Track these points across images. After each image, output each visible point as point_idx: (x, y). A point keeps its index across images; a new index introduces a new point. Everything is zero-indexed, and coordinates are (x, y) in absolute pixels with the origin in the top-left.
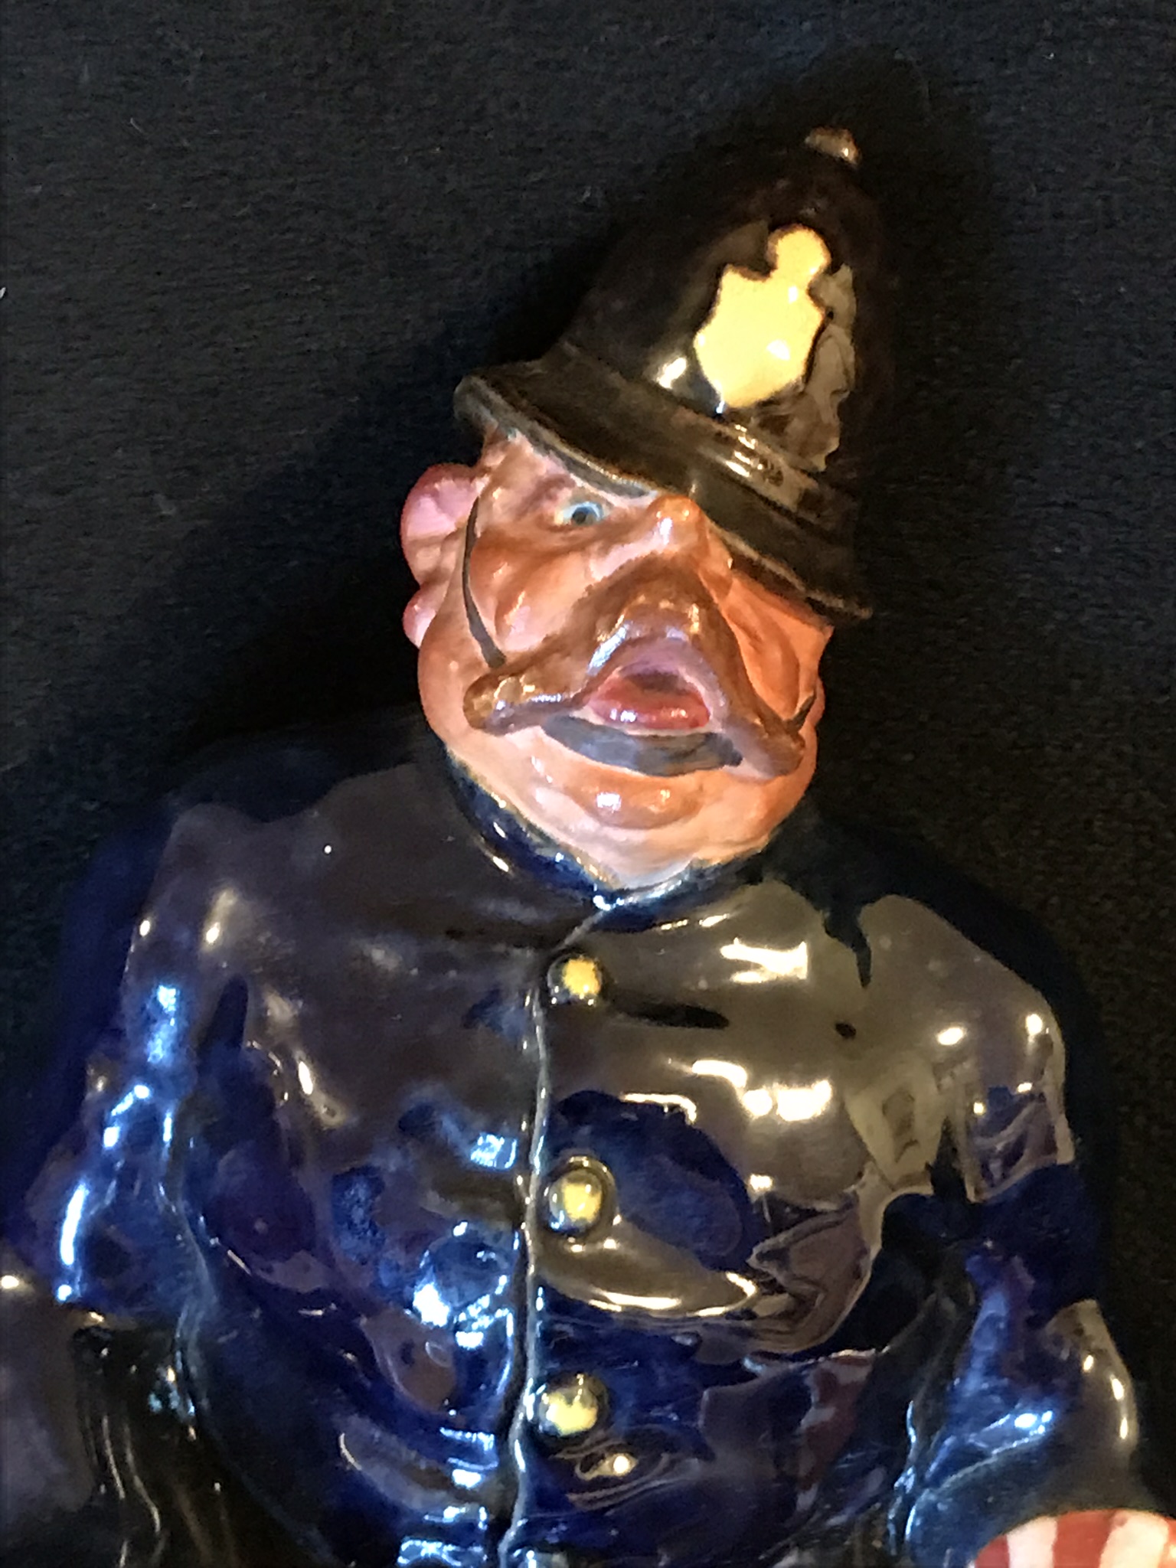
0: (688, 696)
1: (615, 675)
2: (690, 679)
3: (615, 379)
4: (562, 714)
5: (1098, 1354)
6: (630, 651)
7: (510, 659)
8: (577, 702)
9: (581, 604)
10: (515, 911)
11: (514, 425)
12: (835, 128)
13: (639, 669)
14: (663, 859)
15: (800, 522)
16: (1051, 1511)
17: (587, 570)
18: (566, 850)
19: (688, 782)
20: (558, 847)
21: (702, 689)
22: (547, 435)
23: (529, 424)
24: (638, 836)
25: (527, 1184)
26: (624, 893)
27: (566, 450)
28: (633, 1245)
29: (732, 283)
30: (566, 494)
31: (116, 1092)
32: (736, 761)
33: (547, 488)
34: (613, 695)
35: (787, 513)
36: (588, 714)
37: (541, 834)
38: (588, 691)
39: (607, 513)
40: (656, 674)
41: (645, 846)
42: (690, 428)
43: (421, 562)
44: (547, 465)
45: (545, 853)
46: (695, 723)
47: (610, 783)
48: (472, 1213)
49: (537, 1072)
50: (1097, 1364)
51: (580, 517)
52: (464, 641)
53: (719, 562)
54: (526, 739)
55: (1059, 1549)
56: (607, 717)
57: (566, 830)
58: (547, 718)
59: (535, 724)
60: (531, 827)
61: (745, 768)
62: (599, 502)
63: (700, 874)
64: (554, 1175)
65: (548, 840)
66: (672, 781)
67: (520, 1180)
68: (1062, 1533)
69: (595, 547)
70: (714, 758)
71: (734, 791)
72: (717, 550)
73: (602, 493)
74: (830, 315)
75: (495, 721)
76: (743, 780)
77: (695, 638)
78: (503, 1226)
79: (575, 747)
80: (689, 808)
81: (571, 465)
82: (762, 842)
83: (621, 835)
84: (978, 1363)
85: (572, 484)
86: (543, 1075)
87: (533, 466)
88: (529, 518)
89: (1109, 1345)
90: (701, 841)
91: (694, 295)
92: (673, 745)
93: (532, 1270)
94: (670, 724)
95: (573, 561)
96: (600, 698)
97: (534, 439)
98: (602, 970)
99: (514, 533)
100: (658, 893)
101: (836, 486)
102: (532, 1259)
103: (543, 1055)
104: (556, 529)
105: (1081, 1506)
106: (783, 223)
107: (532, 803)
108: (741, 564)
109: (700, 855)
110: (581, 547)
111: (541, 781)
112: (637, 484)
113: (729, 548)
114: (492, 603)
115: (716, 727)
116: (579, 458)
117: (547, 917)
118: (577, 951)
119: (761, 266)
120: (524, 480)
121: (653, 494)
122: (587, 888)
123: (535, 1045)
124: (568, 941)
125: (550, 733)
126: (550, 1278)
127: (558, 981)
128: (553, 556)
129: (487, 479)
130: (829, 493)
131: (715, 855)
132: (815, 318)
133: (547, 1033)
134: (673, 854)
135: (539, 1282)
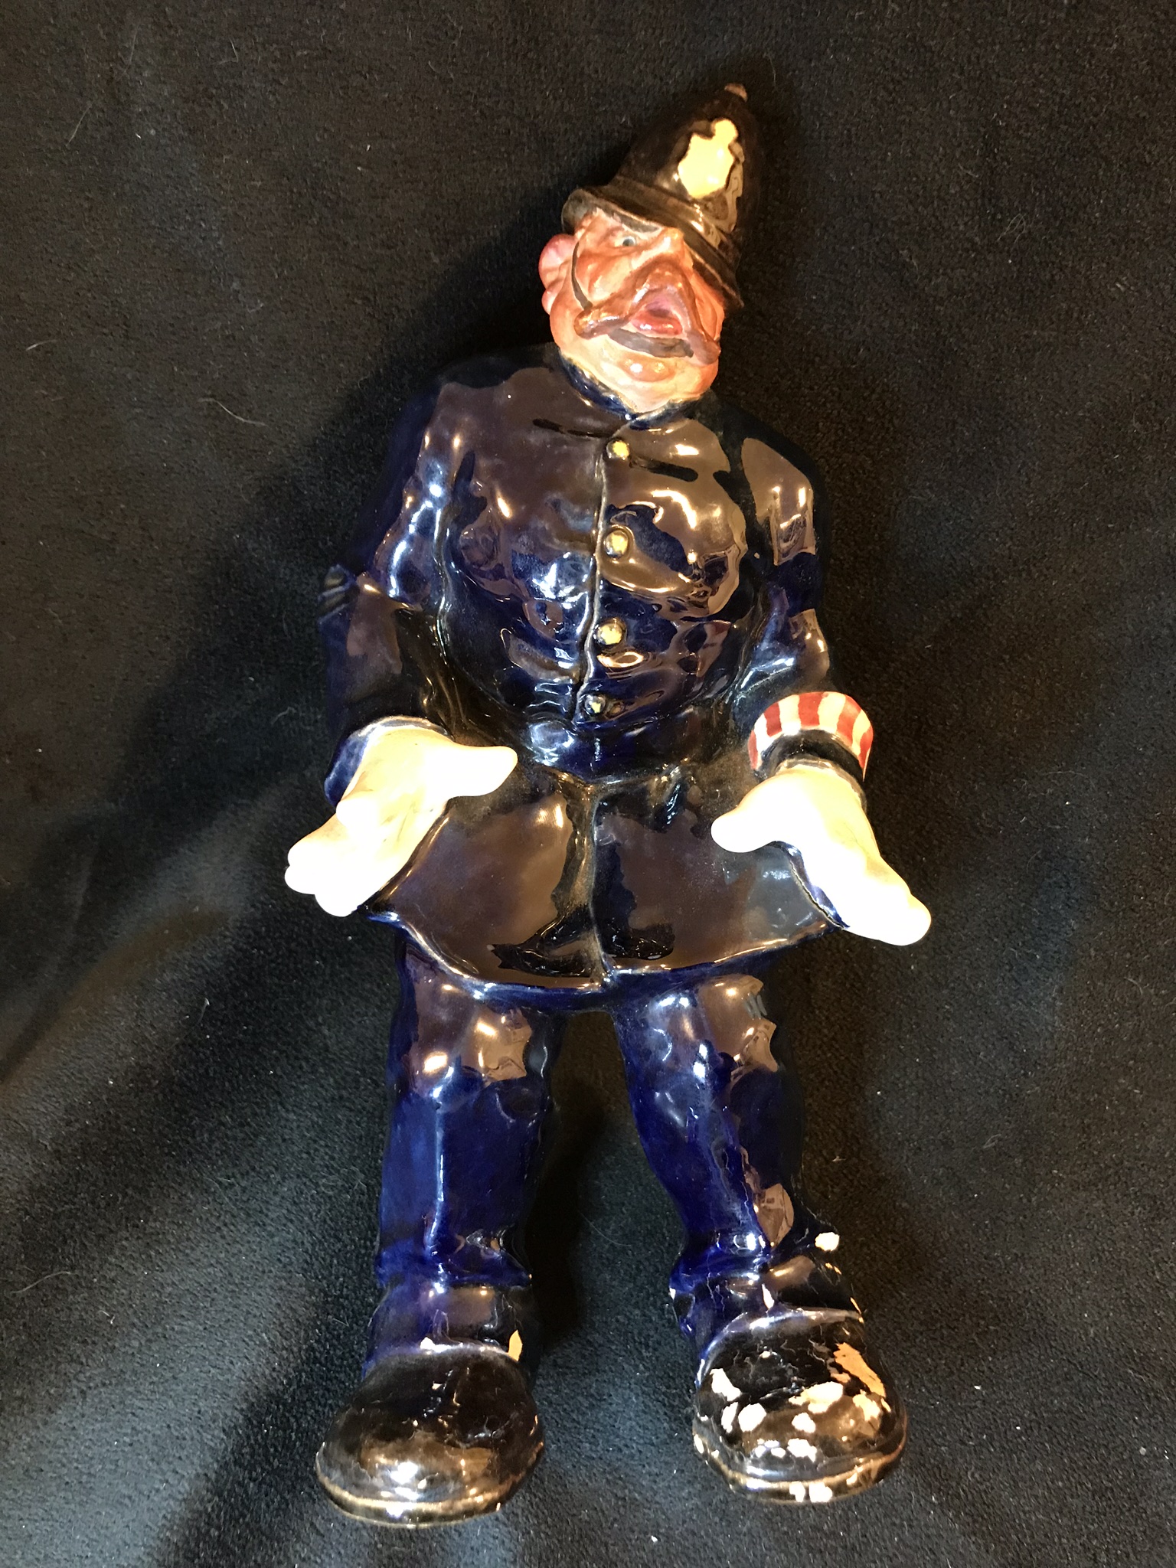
0: (673, 320)
1: (643, 308)
2: (675, 312)
3: (641, 186)
4: (617, 327)
5: (814, 632)
6: (650, 297)
7: (595, 304)
8: (625, 320)
9: (627, 279)
10: (592, 423)
11: (596, 205)
12: (737, 83)
13: (653, 307)
14: (657, 398)
15: (719, 255)
16: (797, 693)
17: (630, 265)
18: (616, 394)
19: (671, 361)
20: (612, 392)
21: (679, 317)
22: (613, 207)
23: (604, 202)
24: (648, 385)
25: (597, 534)
26: (638, 415)
27: (622, 212)
28: (641, 561)
29: (696, 140)
30: (620, 234)
31: (415, 506)
32: (691, 355)
33: (611, 232)
34: (641, 318)
35: (714, 249)
36: (630, 327)
37: (604, 386)
38: (631, 314)
39: (638, 242)
40: (660, 310)
41: (651, 390)
42: (676, 207)
43: (547, 279)
44: (612, 222)
45: (605, 394)
46: (676, 333)
47: (637, 359)
48: (573, 547)
49: (602, 488)
50: (813, 636)
51: (627, 243)
52: (572, 301)
53: (688, 264)
54: (602, 340)
55: (800, 705)
56: (639, 328)
57: (616, 383)
58: (611, 330)
59: (604, 333)
60: (601, 383)
61: (694, 360)
62: (635, 236)
63: (673, 405)
64: (608, 532)
65: (608, 389)
66: (664, 359)
67: (594, 532)
68: (801, 701)
69: (634, 254)
70: (682, 352)
71: (688, 369)
72: (687, 256)
73: (637, 233)
74: (737, 160)
75: (589, 330)
76: (693, 365)
77: (680, 290)
78: (587, 554)
79: (623, 344)
80: (670, 374)
81: (624, 219)
82: (698, 396)
83: (640, 385)
84: (768, 636)
85: (623, 229)
86: (605, 489)
87: (605, 222)
88: (604, 244)
89: (818, 628)
90: (674, 391)
91: (679, 146)
92: (666, 343)
93: (598, 572)
94: (665, 332)
95: (624, 261)
96: (637, 318)
97: (607, 210)
98: (630, 448)
99: (598, 251)
100: (654, 415)
101: (735, 243)
102: (598, 568)
103: (605, 480)
104: (615, 248)
105: (809, 691)
106: (718, 116)
107: (600, 371)
108: (698, 267)
109: (674, 397)
110: (628, 254)
111: (607, 360)
112: (653, 225)
113: (693, 257)
114: (587, 280)
115: (684, 336)
116: (627, 214)
117: (606, 425)
118: (619, 439)
119: (708, 134)
120: (601, 229)
121: (661, 228)
122: (623, 411)
123: (601, 476)
124: (615, 435)
125: (612, 337)
126: (606, 574)
127: (612, 451)
128: (614, 258)
129: (583, 231)
130: (731, 246)
131: (680, 398)
132: (731, 160)
133: (606, 471)
134: (663, 396)
135: (602, 578)
